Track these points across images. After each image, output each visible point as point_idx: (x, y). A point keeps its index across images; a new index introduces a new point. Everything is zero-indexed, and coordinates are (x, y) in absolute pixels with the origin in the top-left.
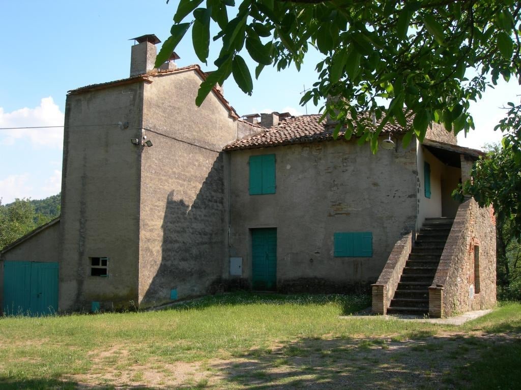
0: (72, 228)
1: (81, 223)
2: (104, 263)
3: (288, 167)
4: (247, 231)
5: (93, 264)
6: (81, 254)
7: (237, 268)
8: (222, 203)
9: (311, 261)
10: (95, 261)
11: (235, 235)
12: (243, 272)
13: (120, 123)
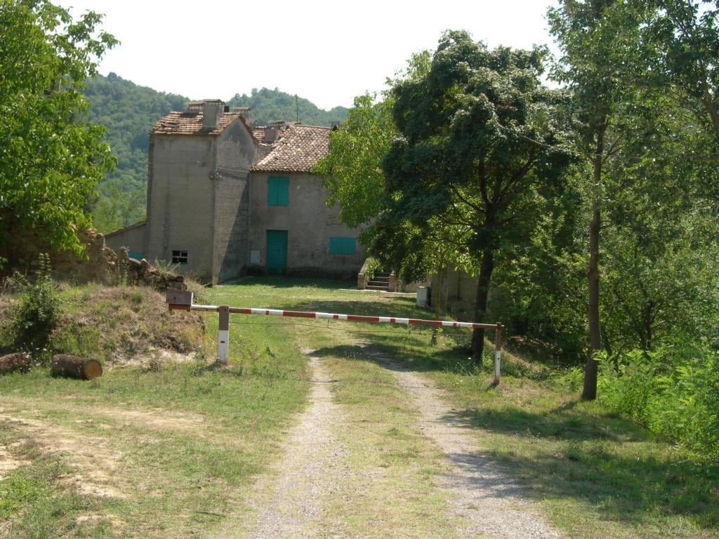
0: (157, 229)
1: (165, 227)
2: (185, 254)
3: (298, 187)
4: (265, 232)
5: (174, 255)
6: (166, 248)
7: (256, 258)
8: (248, 211)
9: (313, 255)
10: (176, 253)
11: (255, 234)
12: (261, 261)
13: (198, 162)
